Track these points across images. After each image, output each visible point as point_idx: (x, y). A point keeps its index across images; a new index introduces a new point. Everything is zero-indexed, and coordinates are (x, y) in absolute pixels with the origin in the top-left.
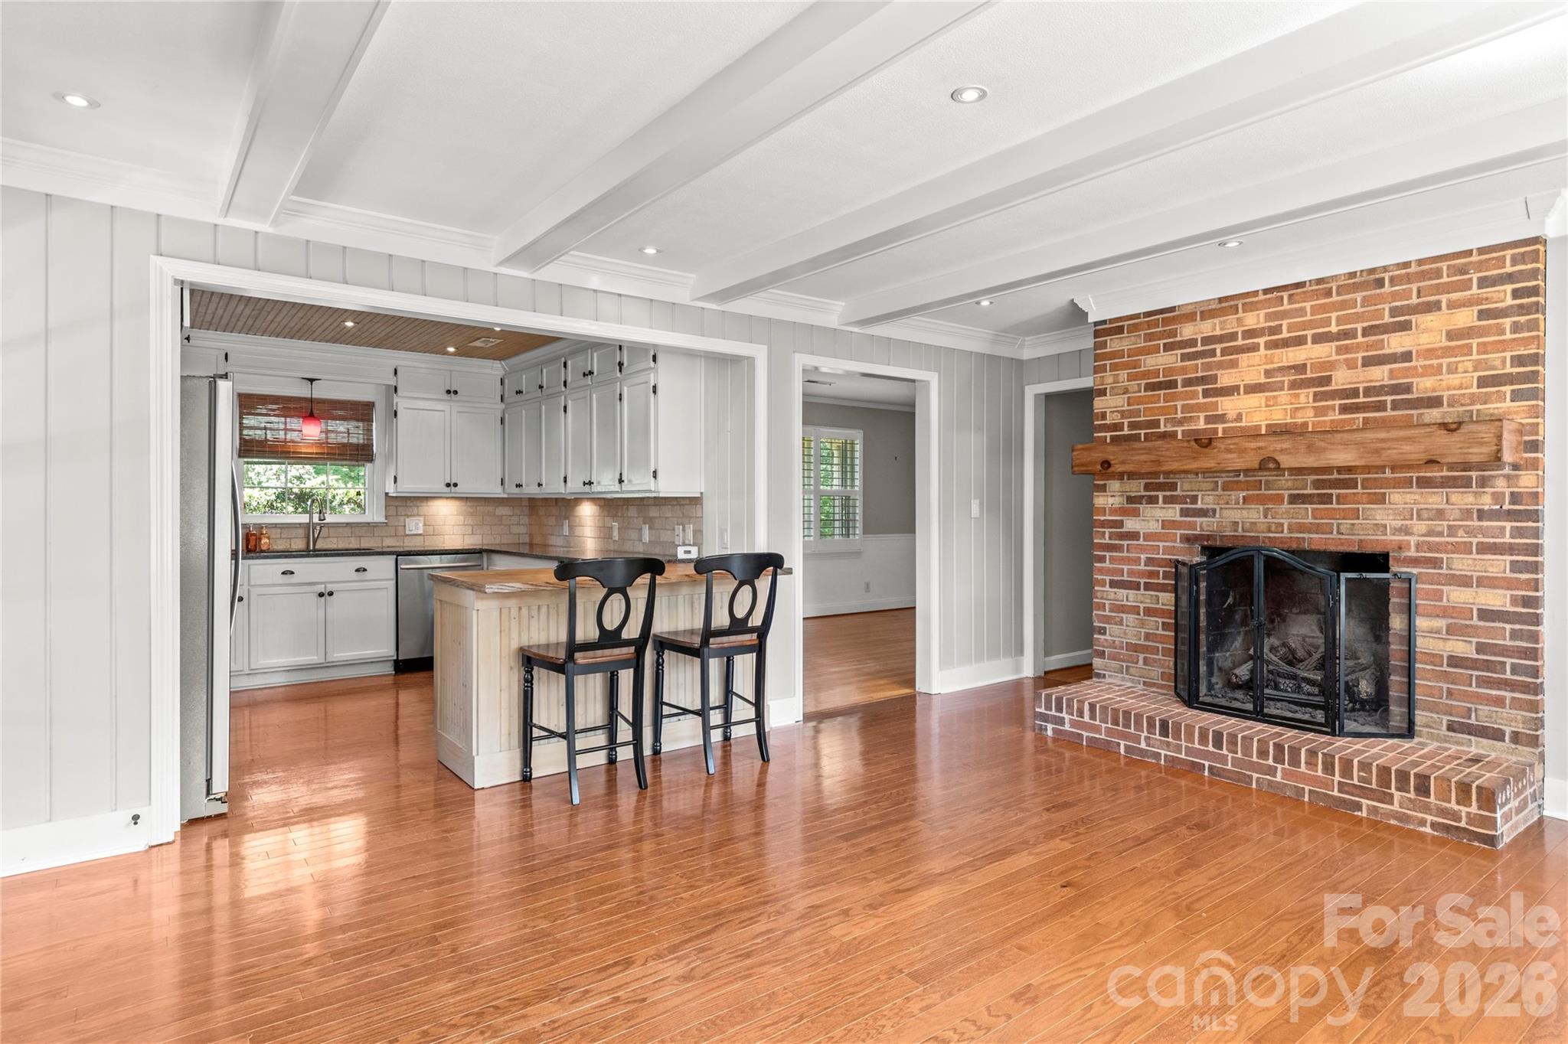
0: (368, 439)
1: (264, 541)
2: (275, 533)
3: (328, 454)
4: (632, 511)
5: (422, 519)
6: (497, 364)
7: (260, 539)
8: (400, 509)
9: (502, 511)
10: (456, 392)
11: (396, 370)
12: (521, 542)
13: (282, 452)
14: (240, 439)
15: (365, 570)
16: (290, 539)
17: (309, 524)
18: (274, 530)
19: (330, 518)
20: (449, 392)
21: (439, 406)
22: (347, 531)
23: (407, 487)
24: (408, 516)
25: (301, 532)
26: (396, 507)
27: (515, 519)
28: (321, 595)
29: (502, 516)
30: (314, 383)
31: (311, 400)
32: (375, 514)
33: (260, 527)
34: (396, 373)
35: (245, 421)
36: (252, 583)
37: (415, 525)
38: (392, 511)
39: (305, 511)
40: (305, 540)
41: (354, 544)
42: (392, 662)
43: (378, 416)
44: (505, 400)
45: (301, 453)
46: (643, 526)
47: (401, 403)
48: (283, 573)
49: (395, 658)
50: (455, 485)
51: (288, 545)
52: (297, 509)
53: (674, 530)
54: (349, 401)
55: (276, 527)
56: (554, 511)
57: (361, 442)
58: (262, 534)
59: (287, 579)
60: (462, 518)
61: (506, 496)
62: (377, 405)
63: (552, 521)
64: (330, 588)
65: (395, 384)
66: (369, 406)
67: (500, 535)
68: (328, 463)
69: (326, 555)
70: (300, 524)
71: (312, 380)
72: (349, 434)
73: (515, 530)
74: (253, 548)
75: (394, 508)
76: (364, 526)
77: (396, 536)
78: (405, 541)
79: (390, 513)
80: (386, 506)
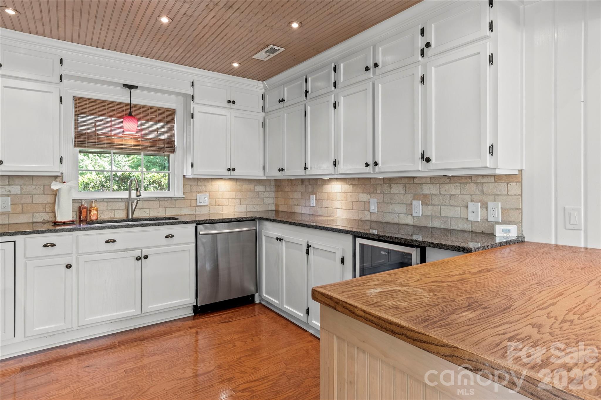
0: (171, 136)
1: (94, 212)
2: (102, 206)
3: (142, 146)
4: (397, 189)
5: (208, 194)
6: (260, 84)
7: (90, 211)
8: (193, 187)
9: (259, 188)
10: (234, 102)
11: (193, 83)
12: (270, 210)
13: (108, 144)
14: (75, 132)
15: (173, 236)
16: (114, 210)
17: (128, 199)
18: (101, 204)
19: (144, 194)
20: (229, 102)
21: (223, 112)
22: (156, 203)
23: (201, 171)
24: (198, 192)
25: (123, 205)
26: (191, 185)
27: (267, 194)
28: (138, 259)
29: (258, 192)
30: (134, 90)
31: (130, 105)
32: (177, 191)
33: (91, 201)
34: (193, 85)
35: (79, 119)
36: (80, 252)
37: (203, 199)
38: (188, 188)
39: (126, 190)
40: (125, 211)
41: (161, 213)
42: (192, 307)
43: (178, 118)
44: (266, 111)
45: (122, 145)
46: (414, 202)
47: (196, 108)
48: (107, 242)
49: (195, 304)
50: (234, 170)
51: (112, 214)
52: (119, 187)
53: (467, 207)
54: (157, 107)
55: (103, 201)
56: (301, 188)
57: (166, 138)
58: (92, 207)
59: (111, 245)
60: (234, 193)
61: (265, 178)
62: (178, 112)
63: (298, 195)
64: (145, 252)
65: (192, 94)
66: (172, 112)
67: (258, 205)
68: (142, 153)
69: (141, 225)
70: (122, 199)
71: (131, 87)
72: (157, 132)
73: (267, 201)
74: (84, 218)
75: (189, 186)
76: (168, 200)
77: (190, 207)
78: (197, 210)
79: (187, 190)
80: (183, 185)
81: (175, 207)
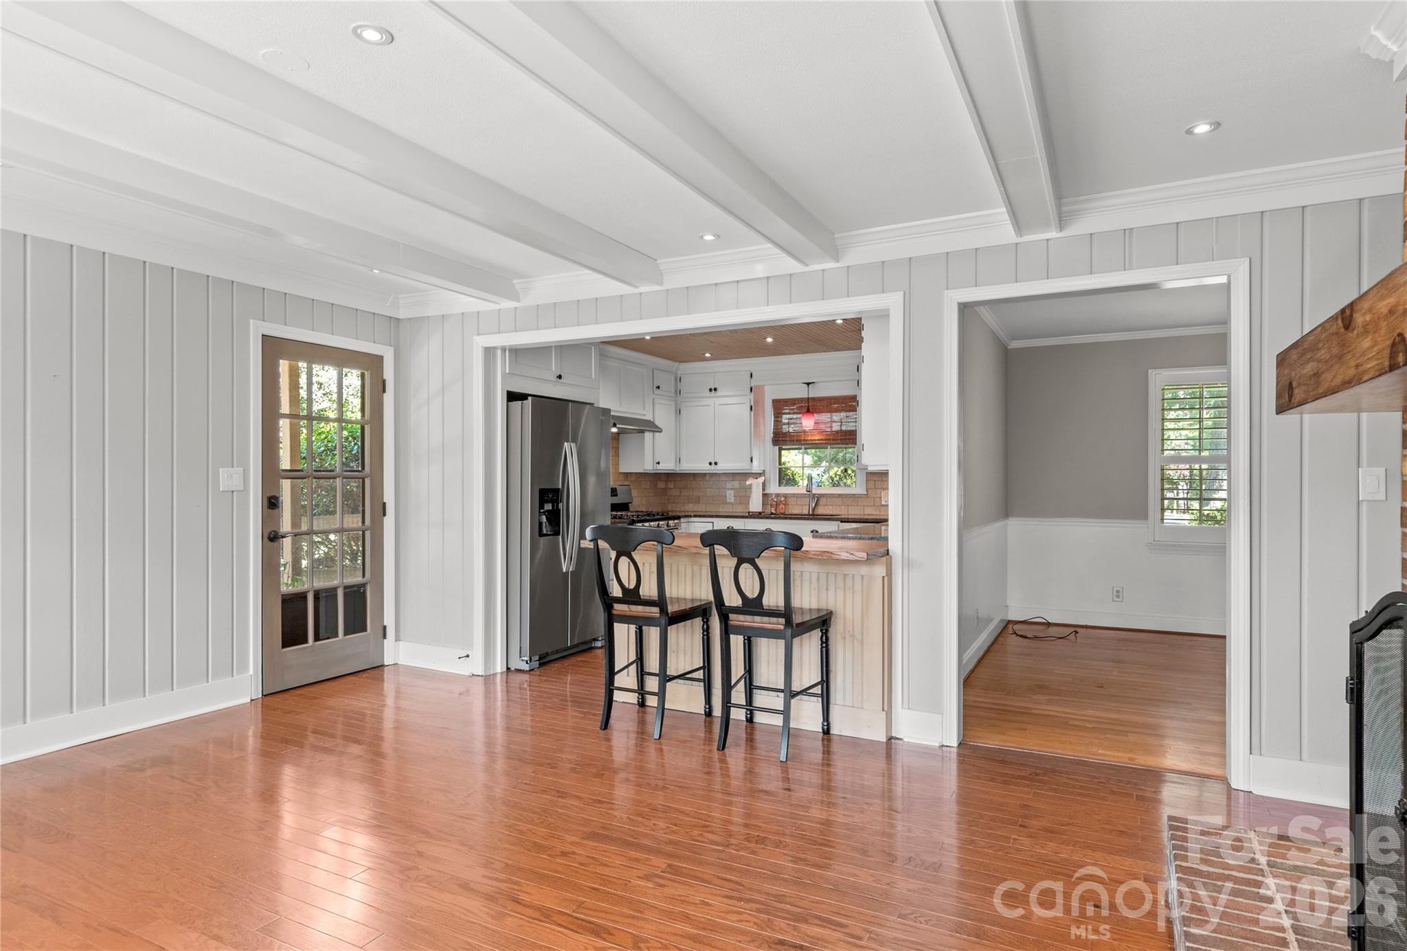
0: (854, 425)
7: (779, 505)
8: (878, 483)
13: (797, 441)
14: (774, 432)
22: (839, 501)
26: (875, 481)
30: (810, 386)
32: (858, 487)
35: (778, 419)
38: (871, 484)
41: (844, 512)
54: (840, 396)
57: (849, 428)
58: (781, 502)
68: (829, 447)
69: (791, 518)
71: (808, 384)
72: (841, 423)
75: (873, 482)
76: (850, 497)
77: (874, 505)
78: (882, 510)
79: (870, 487)
80: (867, 481)
81: (858, 505)
